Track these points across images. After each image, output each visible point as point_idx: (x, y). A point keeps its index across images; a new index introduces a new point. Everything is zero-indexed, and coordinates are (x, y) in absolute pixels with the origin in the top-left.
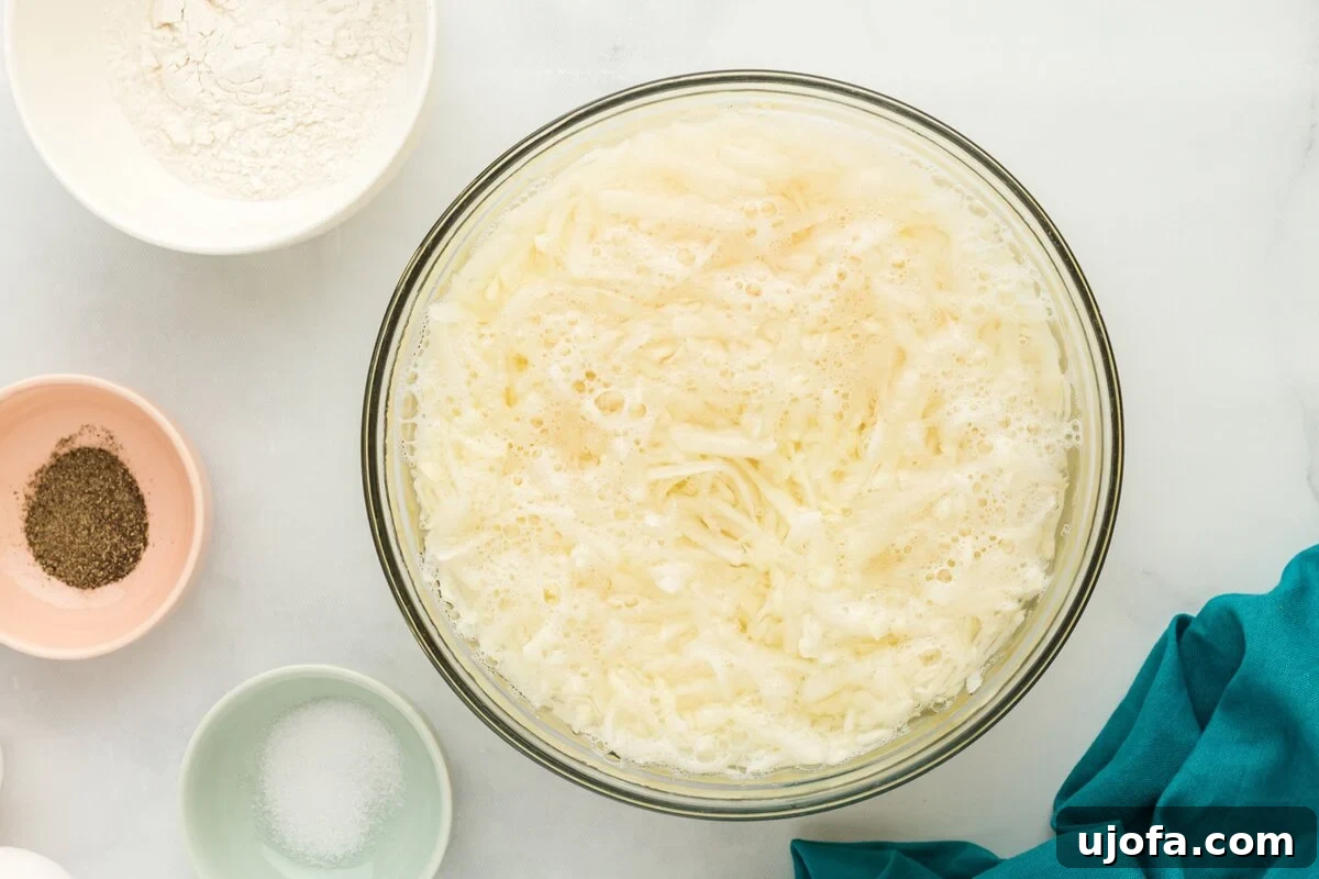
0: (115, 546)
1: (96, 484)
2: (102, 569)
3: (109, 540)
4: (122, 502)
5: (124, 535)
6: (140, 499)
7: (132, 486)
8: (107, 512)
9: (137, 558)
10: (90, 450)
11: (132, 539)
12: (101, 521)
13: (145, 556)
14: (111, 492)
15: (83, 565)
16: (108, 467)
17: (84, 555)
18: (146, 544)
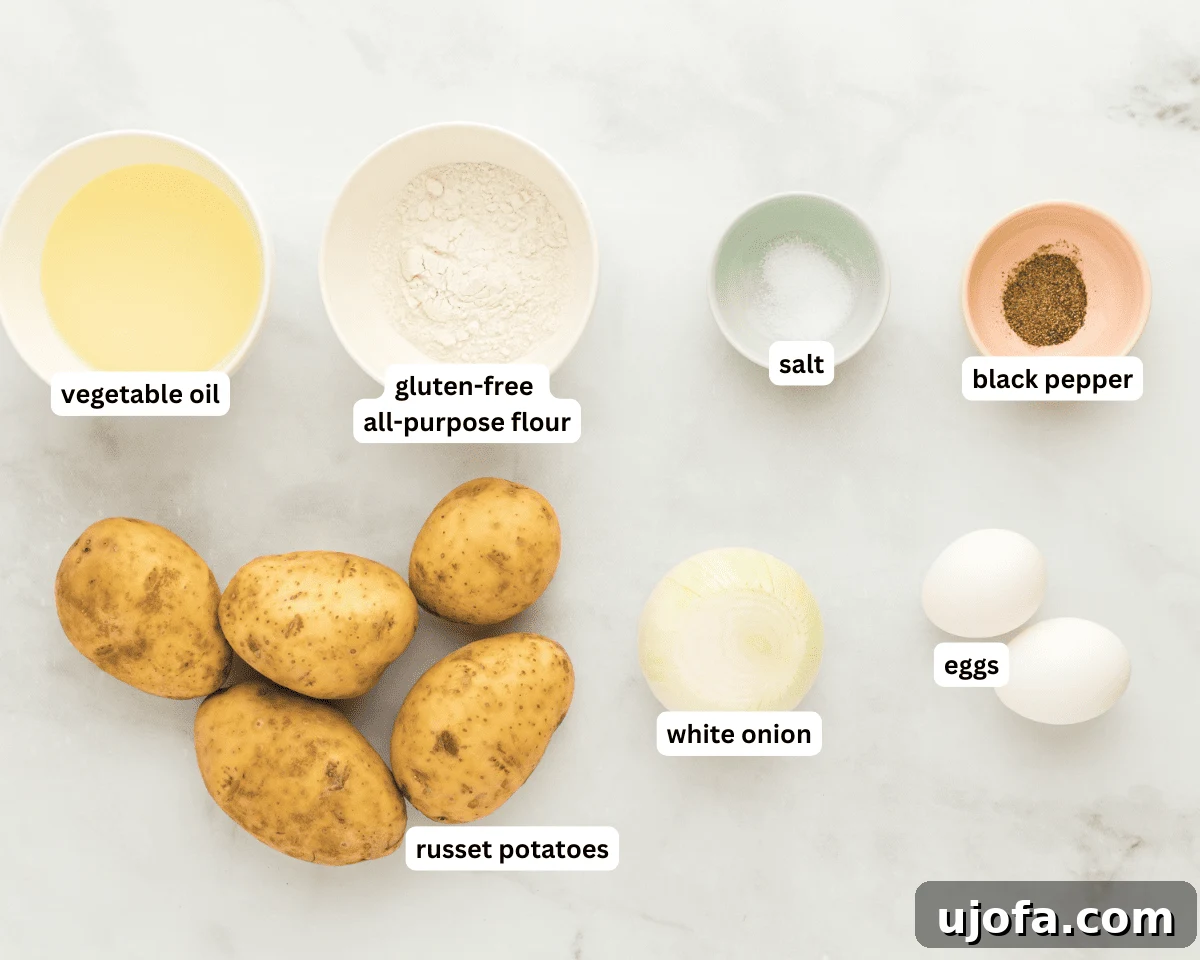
0: (1062, 322)
1: (1059, 279)
2: (1049, 335)
3: (1059, 317)
4: (1072, 294)
5: (1069, 316)
6: (1084, 295)
7: (1082, 287)
8: (1062, 299)
9: (1074, 332)
10: (1060, 257)
11: (1074, 320)
12: (1056, 304)
13: (1080, 332)
14: (1068, 286)
15: (1037, 329)
16: (1069, 271)
17: (1040, 323)
18: (1082, 324)
